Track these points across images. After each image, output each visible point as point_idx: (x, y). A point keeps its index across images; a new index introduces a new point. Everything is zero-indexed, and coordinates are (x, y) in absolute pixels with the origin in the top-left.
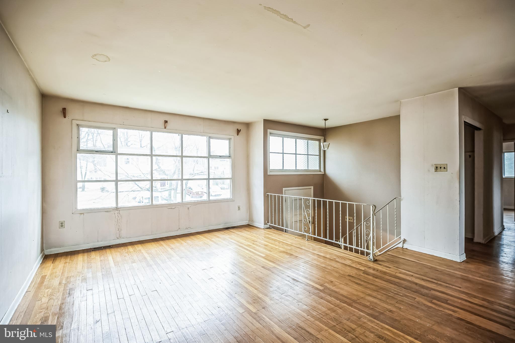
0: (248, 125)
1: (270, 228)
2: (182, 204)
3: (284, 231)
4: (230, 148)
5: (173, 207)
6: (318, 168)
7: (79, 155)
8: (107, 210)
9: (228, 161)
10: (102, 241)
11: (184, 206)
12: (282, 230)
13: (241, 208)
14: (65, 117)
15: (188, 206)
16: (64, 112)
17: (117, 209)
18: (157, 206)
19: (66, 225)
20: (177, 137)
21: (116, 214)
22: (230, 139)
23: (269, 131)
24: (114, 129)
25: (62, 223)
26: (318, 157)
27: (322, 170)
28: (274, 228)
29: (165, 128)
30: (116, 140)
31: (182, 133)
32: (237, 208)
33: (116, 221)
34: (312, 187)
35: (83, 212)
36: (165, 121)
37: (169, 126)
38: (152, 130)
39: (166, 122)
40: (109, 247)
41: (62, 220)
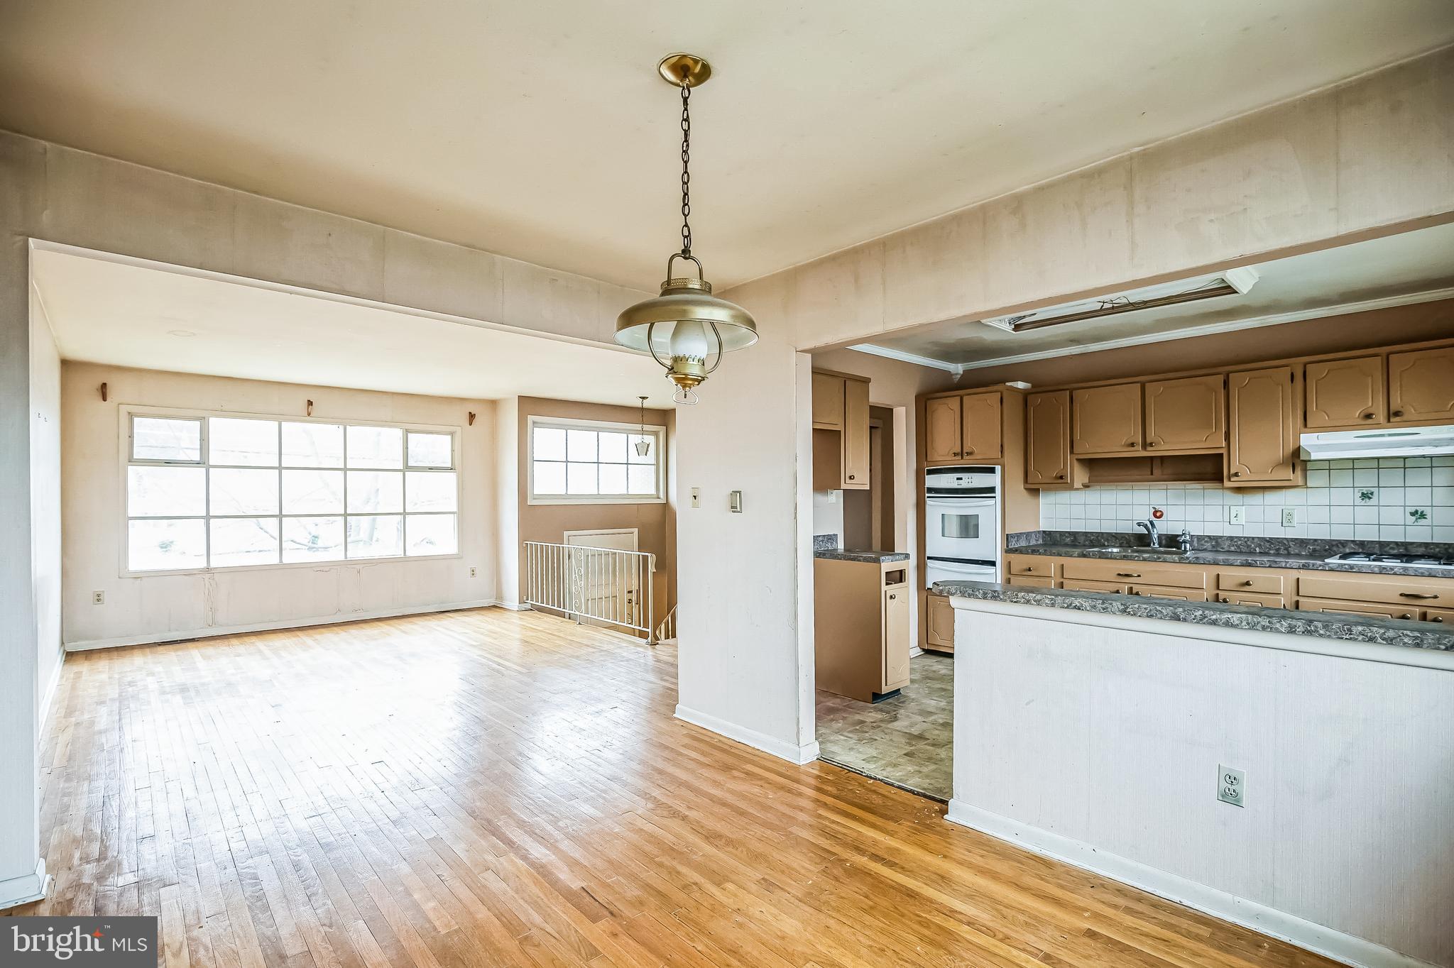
0: (493, 404)
1: (534, 608)
2: (348, 564)
3: (567, 616)
4: (453, 451)
5: (327, 569)
6: (653, 491)
7: (132, 470)
8: (188, 573)
9: (451, 477)
10: (177, 630)
11: (349, 566)
12: (562, 615)
13: (477, 572)
14: (105, 399)
15: (357, 566)
16: (103, 391)
17: (208, 570)
18: (292, 567)
19: (105, 597)
20: (334, 431)
21: (206, 580)
22: (452, 434)
23: (531, 418)
24: (202, 419)
25: (98, 595)
26: (653, 468)
27: (662, 495)
28: (541, 610)
29: (309, 414)
30: (206, 440)
31: (344, 422)
32: (469, 573)
33: (207, 594)
34: (636, 530)
35: (137, 577)
36: (309, 401)
37: (315, 409)
38: (280, 417)
39: (310, 403)
40: (193, 640)
41: (98, 590)
